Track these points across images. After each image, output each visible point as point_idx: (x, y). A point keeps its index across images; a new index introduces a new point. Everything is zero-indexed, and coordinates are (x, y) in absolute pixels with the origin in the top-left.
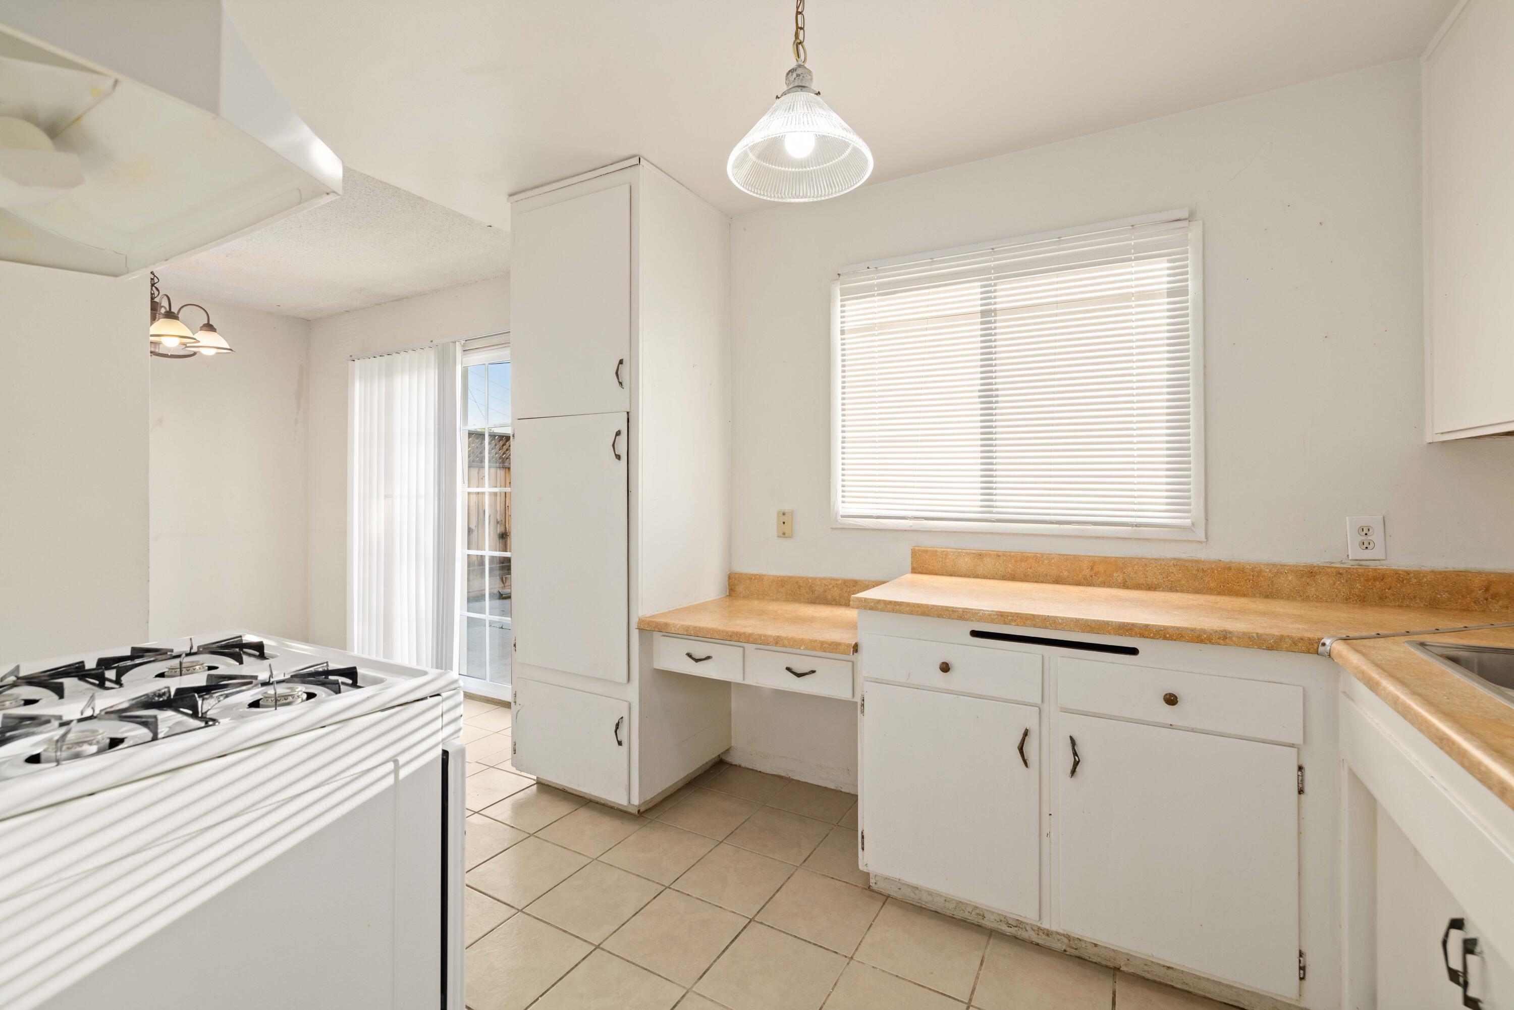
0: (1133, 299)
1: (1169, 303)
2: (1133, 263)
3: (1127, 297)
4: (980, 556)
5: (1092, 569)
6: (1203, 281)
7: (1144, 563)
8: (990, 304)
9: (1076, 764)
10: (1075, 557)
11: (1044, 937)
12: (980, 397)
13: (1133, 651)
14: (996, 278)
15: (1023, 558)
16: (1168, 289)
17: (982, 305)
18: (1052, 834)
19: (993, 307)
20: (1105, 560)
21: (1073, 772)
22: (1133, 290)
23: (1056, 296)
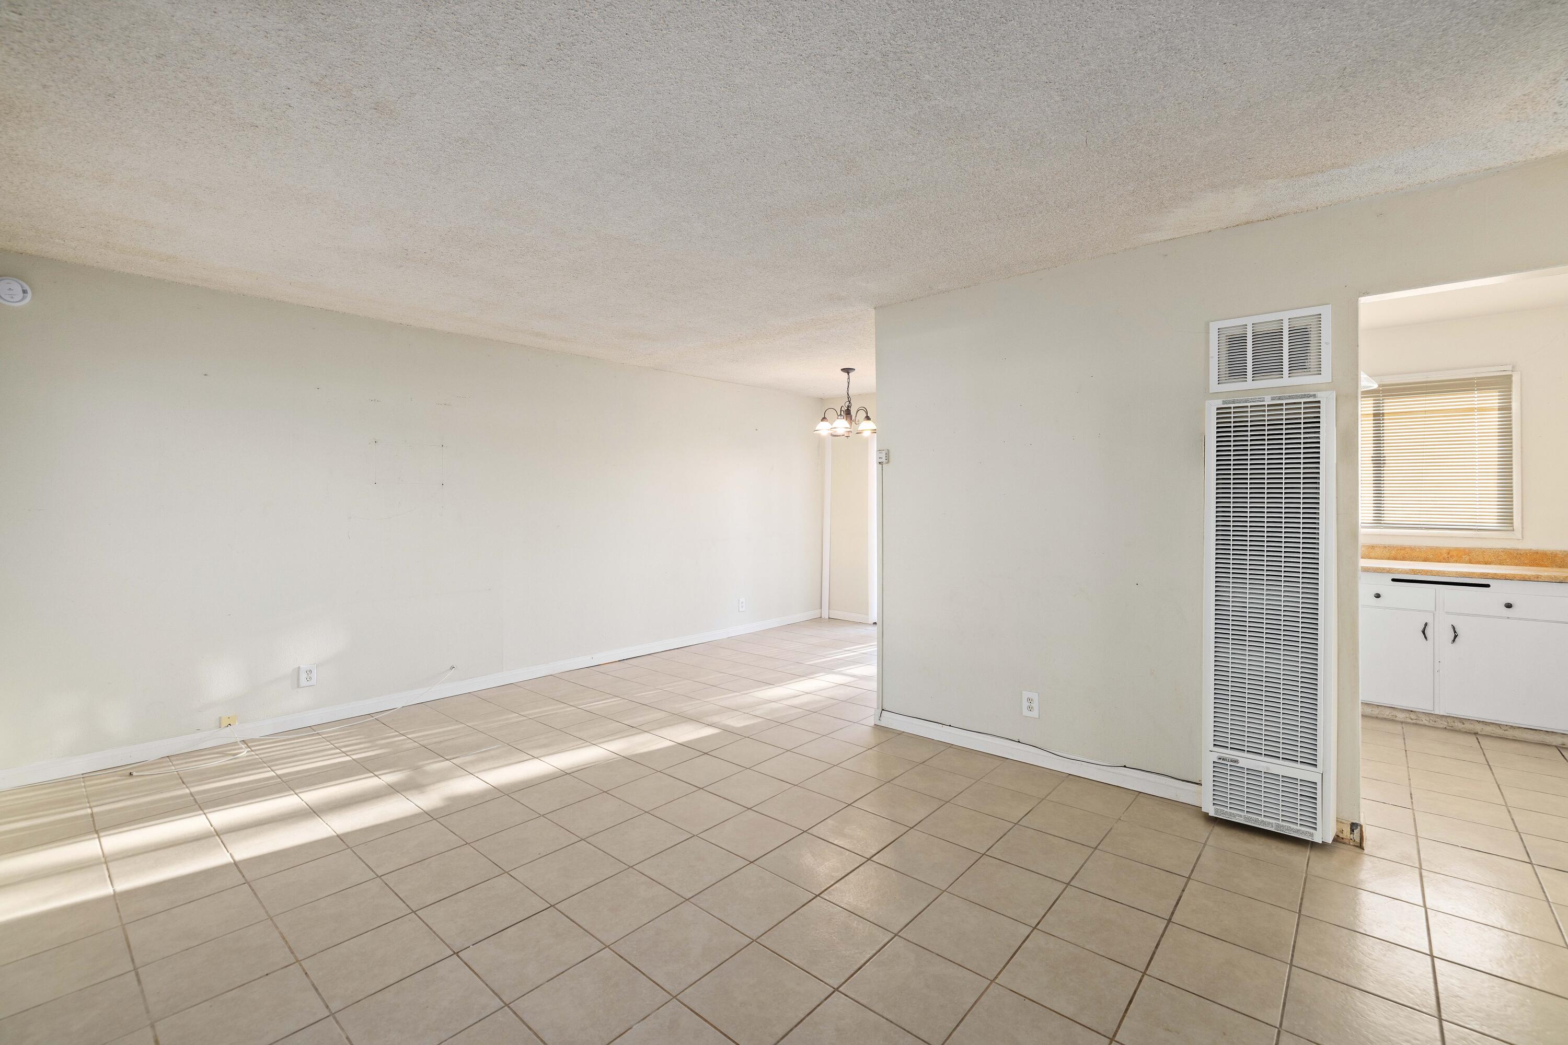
0: (1476, 410)
1: (1499, 414)
2: (1476, 392)
3: (1472, 410)
4: (1373, 547)
5: (1449, 554)
6: (1521, 403)
7: (1483, 551)
8: (1380, 410)
9: (1456, 636)
10: (1437, 547)
11: (1433, 723)
12: (1372, 460)
13: (1488, 586)
14: (1383, 396)
15: (1403, 548)
16: (1498, 406)
17: (1374, 410)
18: (1441, 671)
19: (1381, 412)
20: (1457, 549)
21: (1454, 641)
22: (1476, 406)
23: (1425, 407)
